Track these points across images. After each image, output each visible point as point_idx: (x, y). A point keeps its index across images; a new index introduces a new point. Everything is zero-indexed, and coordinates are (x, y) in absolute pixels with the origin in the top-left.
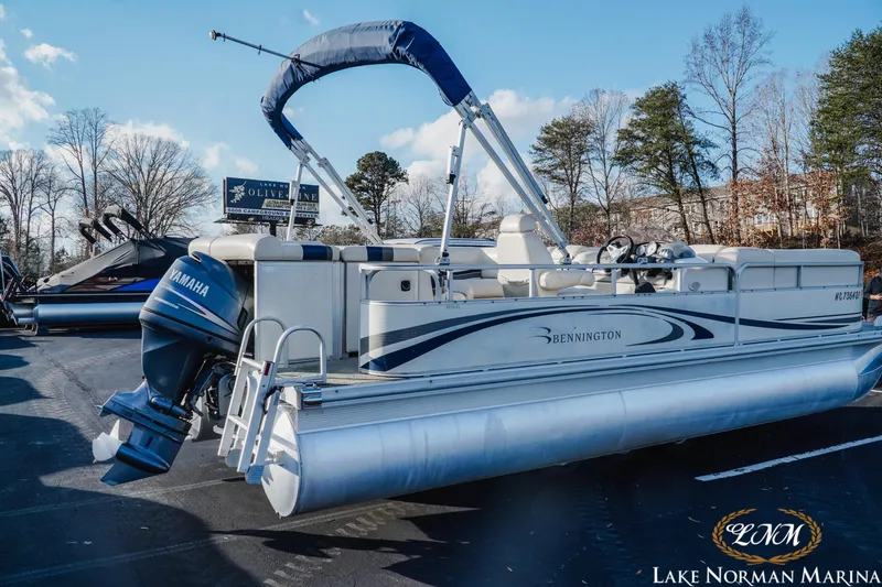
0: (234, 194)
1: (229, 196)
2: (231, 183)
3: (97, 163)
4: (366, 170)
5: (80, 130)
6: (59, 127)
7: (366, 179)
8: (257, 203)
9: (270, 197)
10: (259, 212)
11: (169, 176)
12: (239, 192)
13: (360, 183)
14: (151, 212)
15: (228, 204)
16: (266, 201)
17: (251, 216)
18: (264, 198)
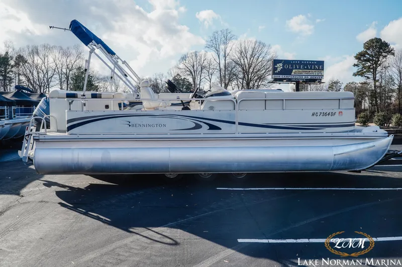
0: (277, 68)
1: (275, 69)
2: (276, 62)
3: (226, 55)
4: (369, 49)
5: (219, 40)
6: (210, 40)
7: (369, 54)
8: (289, 72)
9: (296, 68)
10: (290, 77)
11: (260, 59)
12: (280, 67)
13: (365, 57)
14: (251, 79)
15: (274, 73)
16: (294, 71)
17: (285, 79)
18: (292, 70)
